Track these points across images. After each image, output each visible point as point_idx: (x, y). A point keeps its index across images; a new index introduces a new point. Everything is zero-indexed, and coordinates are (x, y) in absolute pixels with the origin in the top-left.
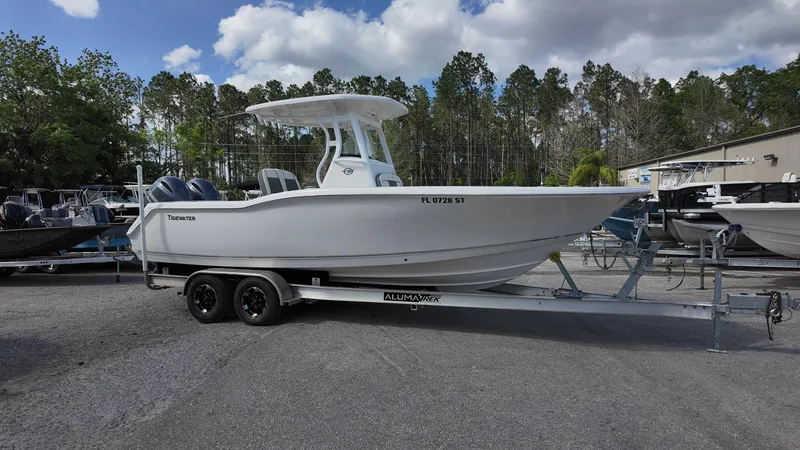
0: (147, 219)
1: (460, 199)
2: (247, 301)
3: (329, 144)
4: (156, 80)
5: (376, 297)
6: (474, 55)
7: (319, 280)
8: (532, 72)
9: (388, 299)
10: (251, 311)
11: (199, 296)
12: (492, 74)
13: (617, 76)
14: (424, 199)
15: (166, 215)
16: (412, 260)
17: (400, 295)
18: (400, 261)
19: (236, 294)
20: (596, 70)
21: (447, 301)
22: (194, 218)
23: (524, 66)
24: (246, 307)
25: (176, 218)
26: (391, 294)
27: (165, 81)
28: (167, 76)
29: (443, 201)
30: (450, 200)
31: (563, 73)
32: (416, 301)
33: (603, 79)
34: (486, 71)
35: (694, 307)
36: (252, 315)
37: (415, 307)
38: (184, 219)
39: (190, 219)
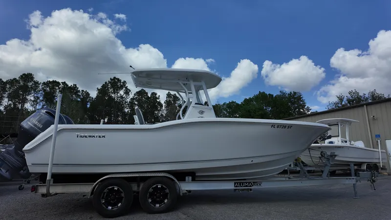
1: (290, 126)
5: (230, 186)
7: (190, 178)
9: (236, 187)
14: (273, 125)
16: (256, 161)
17: (243, 183)
18: (248, 162)
21: (266, 186)
22: (104, 137)
24: (150, 200)
26: (238, 183)
30: (285, 127)
32: (250, 186)
35: (350, 179)
36: (155, 206)
37: (251, 190)
38: (94, 136)
39: (100, 137)
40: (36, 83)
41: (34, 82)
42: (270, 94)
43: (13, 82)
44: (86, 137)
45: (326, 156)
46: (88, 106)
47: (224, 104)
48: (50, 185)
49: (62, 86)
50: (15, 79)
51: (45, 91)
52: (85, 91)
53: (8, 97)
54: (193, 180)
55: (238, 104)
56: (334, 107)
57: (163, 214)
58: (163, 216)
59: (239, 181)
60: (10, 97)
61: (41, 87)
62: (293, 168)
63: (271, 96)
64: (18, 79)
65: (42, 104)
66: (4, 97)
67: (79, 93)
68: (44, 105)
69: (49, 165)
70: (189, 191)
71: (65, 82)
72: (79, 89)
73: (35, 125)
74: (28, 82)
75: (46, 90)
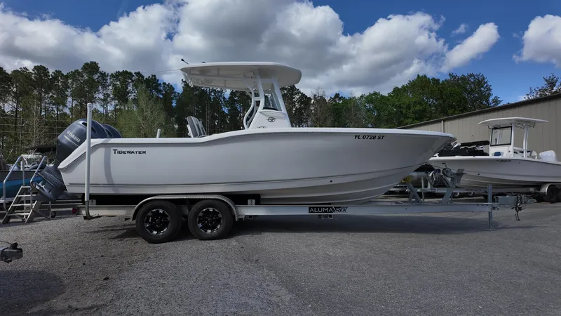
1: (381, 136)
3: (254, 99)
5: (303, 211)
7: (254, 201)
9: (312, 212)
10: (205, 227)
14: (357, 136)
15: (112, 149)
16: (336, 181)
17: (320, 208)
18: (327, 182)
21: (352, 211)
22: (144, 152)
24: (201, 225)
26: (313, 208)
29: (370, 138)
30: (374, 137)
32: (331, 212)
35: (483, 205)
36: (206, 231)
37: (331, 216)
38: (133, 152)
39: (140, 153)
40: (103, 75)
41: (101, 73)
42: (434, 79)
43: (75, 75)
44: (124, 153)
45: (449, 174)
46: (174, 105)
47: (362, 97)
48: (88, 207)
49: (135, 77)
50: (77, 71)
51: (114, 85)
52: (167, 83)
53: (71, 95)
54: (258, 203)
55: (383, 97)
56: (538, 96)
57: (213, 241)
58: (213, 243)
59: (314, 205)
60: (74, 96)
61: (108, 81)
62: (430, 191)
63: (436, 81)
64: (80, 70)
65: (114, 104)
66: (67, 96)
67: (159, 88)
68: (117, 105)
69: (86, 185)
70: (251, 216)
71: (139, 73)
72: (159, 82)
73: (72, 139)
74: (93, 74)
75: (116, 85)
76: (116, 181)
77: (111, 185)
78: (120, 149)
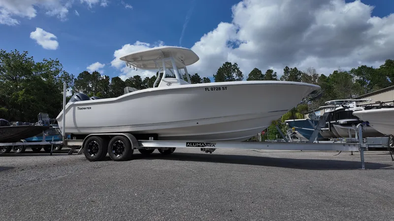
0: (66, 111)
1: (225, 87)
2: (115, 148)
4: (81, 75)
6: (233, 64)
7: (153, 138)
8: (260, 71)
9: (188, 146)
11: (90, 147)
12: (241, 73)
13: (300, 73)
14: (206, 89)
15: (76, 107)
17: (195, 143)
18: (194, 124)
19: (109, 145)
20: (290, 70)
22: (90, 108)
23: (256, 69)
24: (114, 152)
25: (82, 109)
26: (190, 143)
27: (85, 75)
28: (86, 73)
29: (216, 89)
30: (220, 89)
31: (274, 72)
32: (203, 146)
33: (293, 75)
34: (238, 71)
36: (117, 156)
38: (85, 108)
39: (88, 108)
54: (155, 139)
76: (78, 125)
77: (76, 128)
78: (80, 107)
